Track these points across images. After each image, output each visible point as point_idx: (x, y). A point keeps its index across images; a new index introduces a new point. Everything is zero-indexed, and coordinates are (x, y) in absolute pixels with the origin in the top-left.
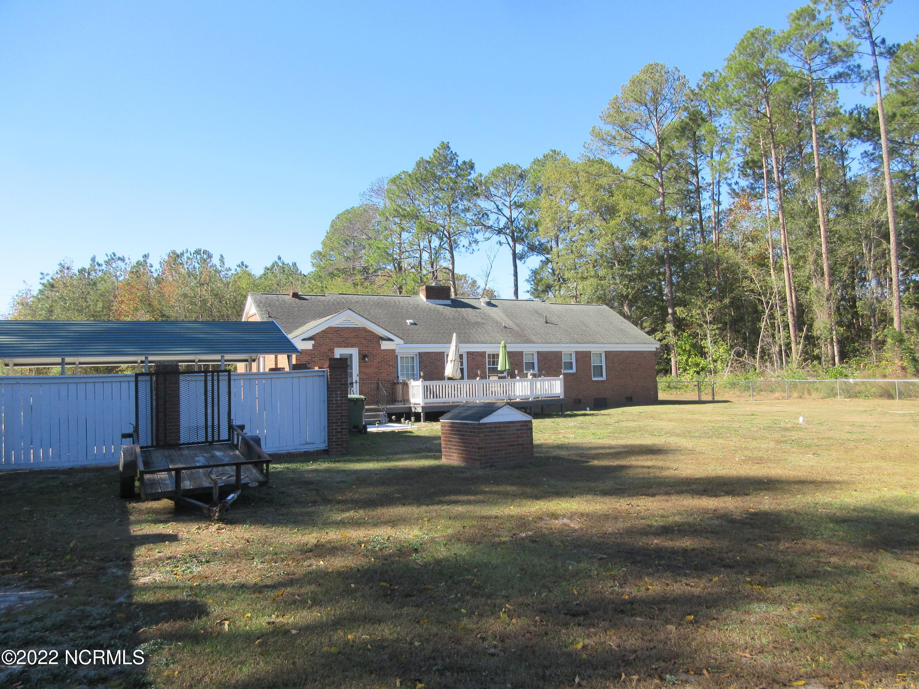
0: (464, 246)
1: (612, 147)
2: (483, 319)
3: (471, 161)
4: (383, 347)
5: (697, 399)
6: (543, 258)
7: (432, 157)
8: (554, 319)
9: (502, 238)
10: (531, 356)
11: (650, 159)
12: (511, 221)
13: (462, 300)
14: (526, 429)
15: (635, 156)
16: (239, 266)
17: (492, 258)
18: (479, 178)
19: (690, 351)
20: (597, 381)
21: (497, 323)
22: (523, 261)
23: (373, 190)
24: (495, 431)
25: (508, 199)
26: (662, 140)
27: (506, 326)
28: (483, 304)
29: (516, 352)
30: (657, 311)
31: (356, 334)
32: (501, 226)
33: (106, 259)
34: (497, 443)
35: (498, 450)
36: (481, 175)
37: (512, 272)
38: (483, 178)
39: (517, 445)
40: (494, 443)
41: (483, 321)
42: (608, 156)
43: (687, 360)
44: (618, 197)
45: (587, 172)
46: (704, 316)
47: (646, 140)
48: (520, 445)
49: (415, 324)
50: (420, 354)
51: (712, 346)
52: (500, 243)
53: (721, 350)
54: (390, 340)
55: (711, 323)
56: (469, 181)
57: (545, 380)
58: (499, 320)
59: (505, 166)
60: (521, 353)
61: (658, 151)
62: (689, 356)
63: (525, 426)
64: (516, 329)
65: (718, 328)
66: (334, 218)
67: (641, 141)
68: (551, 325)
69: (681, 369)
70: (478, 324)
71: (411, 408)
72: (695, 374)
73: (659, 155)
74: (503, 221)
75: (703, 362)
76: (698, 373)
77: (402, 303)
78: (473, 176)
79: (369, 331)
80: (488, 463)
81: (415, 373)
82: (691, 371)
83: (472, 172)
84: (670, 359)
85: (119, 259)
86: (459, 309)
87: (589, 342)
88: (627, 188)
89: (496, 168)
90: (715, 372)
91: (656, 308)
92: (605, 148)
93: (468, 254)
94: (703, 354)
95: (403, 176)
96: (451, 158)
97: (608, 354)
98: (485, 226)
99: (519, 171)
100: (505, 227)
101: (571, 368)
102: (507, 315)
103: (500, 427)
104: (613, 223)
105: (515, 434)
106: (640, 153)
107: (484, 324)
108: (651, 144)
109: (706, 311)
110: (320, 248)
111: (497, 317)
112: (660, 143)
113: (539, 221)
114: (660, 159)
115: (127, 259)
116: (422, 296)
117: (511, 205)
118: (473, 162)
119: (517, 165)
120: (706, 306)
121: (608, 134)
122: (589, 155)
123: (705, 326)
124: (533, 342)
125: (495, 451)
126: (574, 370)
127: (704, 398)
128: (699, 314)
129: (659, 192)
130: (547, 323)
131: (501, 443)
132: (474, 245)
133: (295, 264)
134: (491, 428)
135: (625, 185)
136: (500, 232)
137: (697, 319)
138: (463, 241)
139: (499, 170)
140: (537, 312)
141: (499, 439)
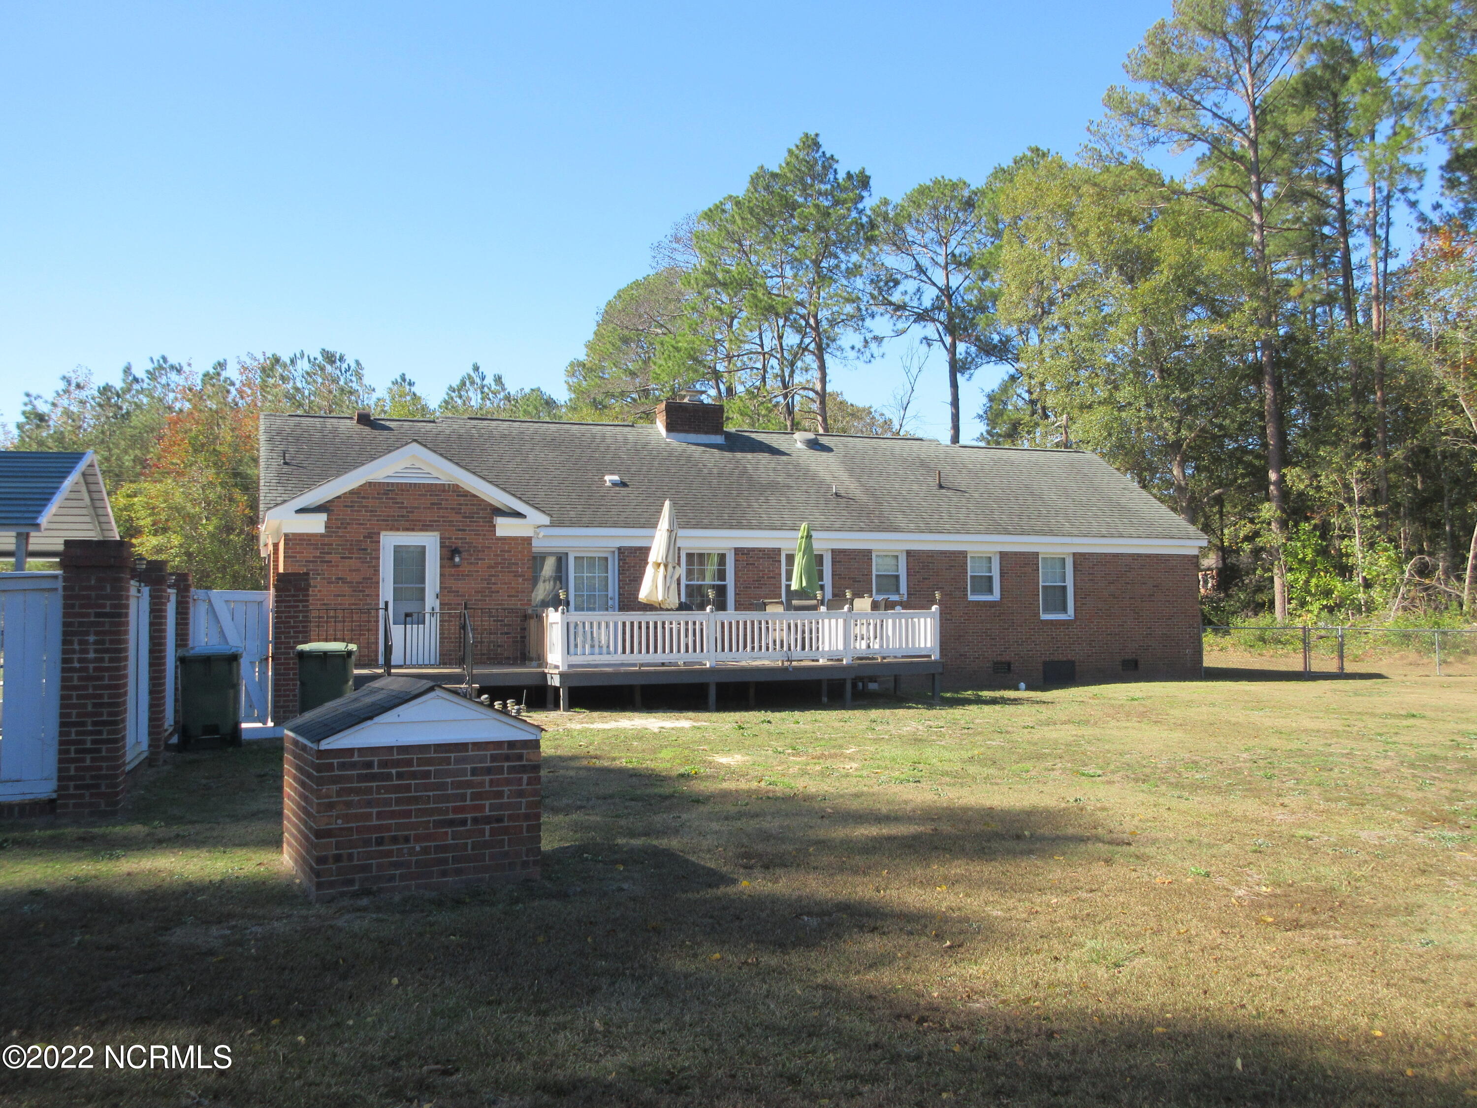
0: (853, 348)
1: (1150, 130)
2: (789, 476)
3: (862, 172)
4: (500, 533)
5: (1299, 667)
6: (1012, 371)
7: (784, 165)
8: (962, 481)
9: (931, 330)
10: (893, 562)
11: (1233, 153)
12: (947, 292)
13: (753, 436)
14: (512, 770)
15: (1202, 148)
16: (395, 383)
17: (915, 371)
18: (883, 209)
19: (1313, 563)
20: (1051, 622)
21: (821, 485)
22: (967, 376)
23: (677, 240)
24: (389, 777)
25: (942, 251)
26: (1261, 113)
27: (842, 492)
28: (799, 445)
29: (854, 551)
30: (1243, 476)
31: (435, 499)
32: (927, 303)
33: (150, 367)
34: (393, 815)
35: (395, 840)
36: (886, 202)
37: (949, 398)
38: (890, 208)
39: (475, 821)
40: (380, 815)
41: (789, 481)
42: (1140, 148)
43: (1307, 582)
44: (1160, 232)
45: (1095, 185)
46: (1347, 487)
47: (1225, 110)
48: (488, 820)
49: (624, 484)
50: (619, 549)
51: (1362, 552)
52: (927, 341)
53: (1383, 562)
54: (518, 515)
55: (1362, 501)
56: (861, 212)
57: (900, 617)
58: (828, 478)
59: (935, 183)
60: (866, 554)
61: (1252, 135)
62: (1311, 576)
63: (507, 758)
64: (864, 498)
65: (1377, 514)
66: (611, 298)
67: (1215, 115)
68: (949, 493)
69: (1294, 602)
70: (773, 486)
71: (544, 675)
72: (1324, 614)
73: (1254, 143)
74: (930, 295)
75: (1339, 586)
76: (1331, 610)
77: (609, 441)
78: (869, 203)
79: (466, 494)
80: (351, 882)
81: (610, 594)
82: (1315, 607)
83: (865, 194)
84: (1271, 579)
85: (172, 367)
86: (739, 455)
87: (1037, 533)
88: (1180, 213)
89: (916, 187)
90: (1369, 610)
91: (1241, 471)
92: (1136, 131)
93: (860, 364)
94: (1345, 571)
95: (728, 206)
96: (824, 167)
97: (1080, 559)
98: (891, 303)
99: (966, 193)
100: (934, 308)
101: (990, 591)
102: (851, 471)
103: (409, 763)
104: (1144, 286)
105: (469, 784)
106: (1215, 143)
107: (789, 487)
108: (1236, 120)
109: (1352, 478)
110: (581, 355)
111: (824, 474)
112: (1256, 118)
113: (1000, 291)
114: (1256, 152)
115: (186, 368)
116: (660, 426)
117: (947, 264)
118: (867, 173)
119: (960, 180)
120: (1350, 465)
121: (1142, 102)
122: (1098, 147)
123: (1348, 509)
124: (896, 530)
125: (380, 842)
126: (996, 596)
127: (1316, 666)
128: (1334, 483)
129: (1253, 223)
130: (941, 487)
131: (407, 814)
132: (873, 345)
133: (500, 378)
134: (369, 765)
135: (1177, 208)
136: (922, 317)
137: (1330, 494)
138: (848, 337)
139: (923, 191)
140: (923, 464)
141: (398, 801)
